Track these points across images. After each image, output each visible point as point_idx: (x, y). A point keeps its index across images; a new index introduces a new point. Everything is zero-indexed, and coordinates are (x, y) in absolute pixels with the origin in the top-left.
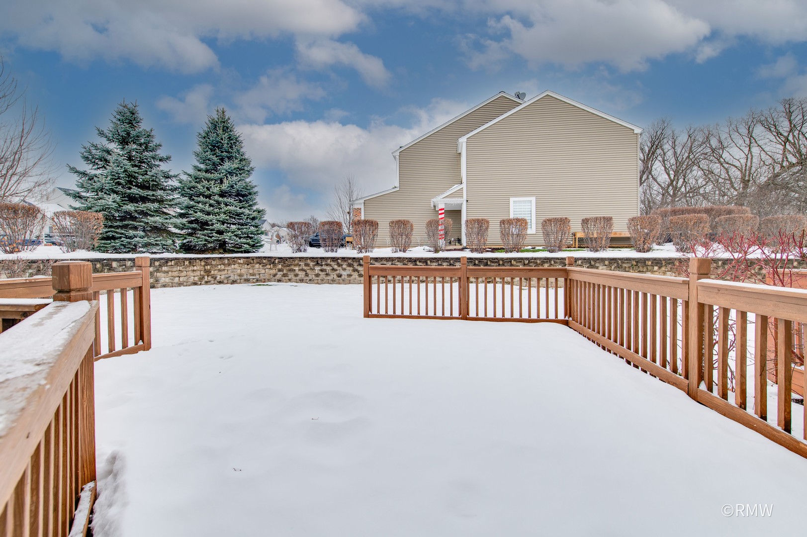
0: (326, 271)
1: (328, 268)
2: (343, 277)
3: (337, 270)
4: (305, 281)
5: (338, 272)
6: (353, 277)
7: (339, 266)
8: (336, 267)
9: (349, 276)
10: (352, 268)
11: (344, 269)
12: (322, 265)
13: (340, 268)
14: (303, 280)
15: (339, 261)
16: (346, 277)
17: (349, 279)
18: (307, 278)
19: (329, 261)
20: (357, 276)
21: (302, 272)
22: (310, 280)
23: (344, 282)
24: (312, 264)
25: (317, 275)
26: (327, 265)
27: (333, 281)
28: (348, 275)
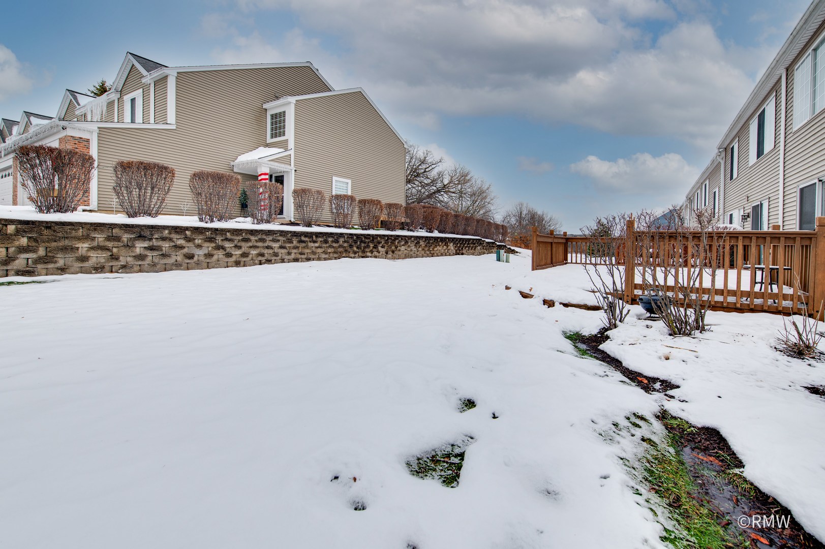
0: (162, 250)
1: (166, 245)
2: (196, 258)
3: (184, 247)
4: (107, 268)
5: (186, 250)
6: (215, 257)
7: (190, 241)
8: (181, 242)
9: (209, 255)
10: (213, 245)
11: (199, 246)
12: (150, 239)
13: (190, 244)
14: (103, 267)
15: (188, 233)
16: (202, 258)
17: (208, 261)
18: (114, 263)
19: (167, 232)
20: (221, 256)
21: (100, 252)
22: (124, 267)
23: (198, 266)
24: (126, 237)
25: (141, 257)
26: (163, 239)
27: (177, 266)
28: (205, 255)
